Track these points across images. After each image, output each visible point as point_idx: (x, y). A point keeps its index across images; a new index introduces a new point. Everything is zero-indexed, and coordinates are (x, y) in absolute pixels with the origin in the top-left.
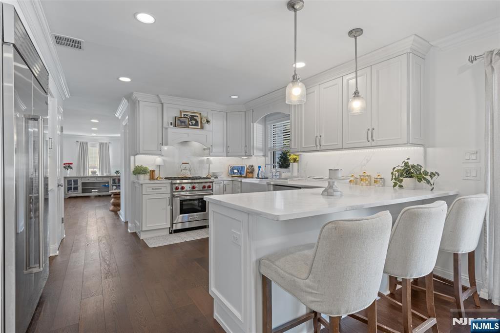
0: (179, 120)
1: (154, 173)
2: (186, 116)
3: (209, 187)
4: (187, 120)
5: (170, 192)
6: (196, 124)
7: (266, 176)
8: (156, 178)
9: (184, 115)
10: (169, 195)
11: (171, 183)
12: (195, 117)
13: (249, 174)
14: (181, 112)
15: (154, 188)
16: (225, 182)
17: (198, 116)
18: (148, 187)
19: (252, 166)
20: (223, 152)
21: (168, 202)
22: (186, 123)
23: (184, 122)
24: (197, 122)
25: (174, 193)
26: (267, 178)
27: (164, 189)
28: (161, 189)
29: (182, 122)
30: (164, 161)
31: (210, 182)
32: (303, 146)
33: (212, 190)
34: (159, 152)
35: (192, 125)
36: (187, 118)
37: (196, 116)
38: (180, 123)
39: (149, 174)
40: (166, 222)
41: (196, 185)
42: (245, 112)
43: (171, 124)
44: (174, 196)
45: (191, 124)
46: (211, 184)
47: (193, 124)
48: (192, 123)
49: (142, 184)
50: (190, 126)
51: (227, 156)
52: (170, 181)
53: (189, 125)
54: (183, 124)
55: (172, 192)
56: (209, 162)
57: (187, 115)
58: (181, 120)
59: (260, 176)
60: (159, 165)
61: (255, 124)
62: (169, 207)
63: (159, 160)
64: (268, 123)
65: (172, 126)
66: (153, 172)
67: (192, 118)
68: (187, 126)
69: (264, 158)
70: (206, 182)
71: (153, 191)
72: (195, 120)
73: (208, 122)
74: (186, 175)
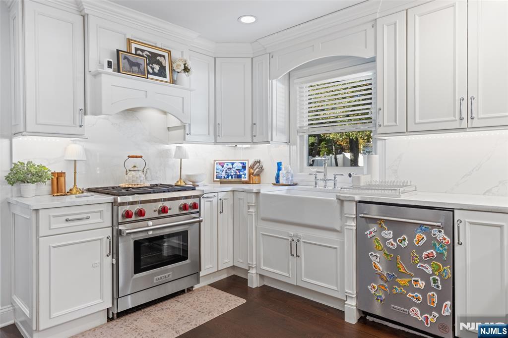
0: (125, 58)
1: (62, 179)
2: (139, 52)
3: (195, 206)
4: (143, 62)
5: (110, 225)
6: (162, 73)
7: (295, 181)
8: (67, 190)
9: (137, 49)
10: (108, 232)
11: (114, 204)
12: (158, 58)
13: (254, 178)
14: (129, 41)
15: (70, 218)
16: (221, 195)
17: (164, 56)
18: (54, 217)
19: (259, 162)
20: (209, 134)
21: (106, 249)
22: (142, 68)
23: (138, 65)
24: (162, 68)
25: (120, 227)
26: (296, 185)
27: (95, 220)
28: (88, 218)
29: (132, 64)
30: (86, 151)
31: (195, 197)
32: (417, 121)
33: (199, 212)
34: (78, 130)
35: (154, 74)
36: (143, 56)
37: (161, 56)
38: (127, 66)
39: (48, 182)
40: (101, 298)
41: (167, 204)
42: (252, 58)
43: (110, 64)
44: (120, 233)
45: (151, 71)
46: (196, 200)
47: (156, 71)
48: (153, 69)
49: (37, 211)
50: (150, 76)
51: (216, 143)
52: (110, 198)
53: (148, 73)
54: (135, 68)
55: (115, 223)
56: (181, 154)
57: (143, 51)
58: (131, 59)
59: (282, 181)
60: (75, 161)
61: (274, 81)
62: (108, 261)
63: (74, 149)
64: (296, 81)
65: (110, 70)
66: (59, 177)
67: (153, 58)
68: (144, 74)
69: (287, 147)
70: (187, 198)
71: (68, 224)
72: (159, 63)
73: (186, 69)
74: (139, 181)
